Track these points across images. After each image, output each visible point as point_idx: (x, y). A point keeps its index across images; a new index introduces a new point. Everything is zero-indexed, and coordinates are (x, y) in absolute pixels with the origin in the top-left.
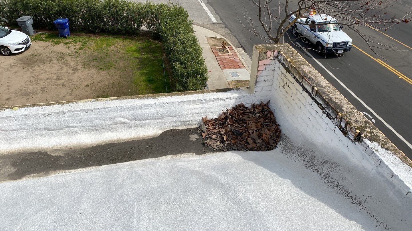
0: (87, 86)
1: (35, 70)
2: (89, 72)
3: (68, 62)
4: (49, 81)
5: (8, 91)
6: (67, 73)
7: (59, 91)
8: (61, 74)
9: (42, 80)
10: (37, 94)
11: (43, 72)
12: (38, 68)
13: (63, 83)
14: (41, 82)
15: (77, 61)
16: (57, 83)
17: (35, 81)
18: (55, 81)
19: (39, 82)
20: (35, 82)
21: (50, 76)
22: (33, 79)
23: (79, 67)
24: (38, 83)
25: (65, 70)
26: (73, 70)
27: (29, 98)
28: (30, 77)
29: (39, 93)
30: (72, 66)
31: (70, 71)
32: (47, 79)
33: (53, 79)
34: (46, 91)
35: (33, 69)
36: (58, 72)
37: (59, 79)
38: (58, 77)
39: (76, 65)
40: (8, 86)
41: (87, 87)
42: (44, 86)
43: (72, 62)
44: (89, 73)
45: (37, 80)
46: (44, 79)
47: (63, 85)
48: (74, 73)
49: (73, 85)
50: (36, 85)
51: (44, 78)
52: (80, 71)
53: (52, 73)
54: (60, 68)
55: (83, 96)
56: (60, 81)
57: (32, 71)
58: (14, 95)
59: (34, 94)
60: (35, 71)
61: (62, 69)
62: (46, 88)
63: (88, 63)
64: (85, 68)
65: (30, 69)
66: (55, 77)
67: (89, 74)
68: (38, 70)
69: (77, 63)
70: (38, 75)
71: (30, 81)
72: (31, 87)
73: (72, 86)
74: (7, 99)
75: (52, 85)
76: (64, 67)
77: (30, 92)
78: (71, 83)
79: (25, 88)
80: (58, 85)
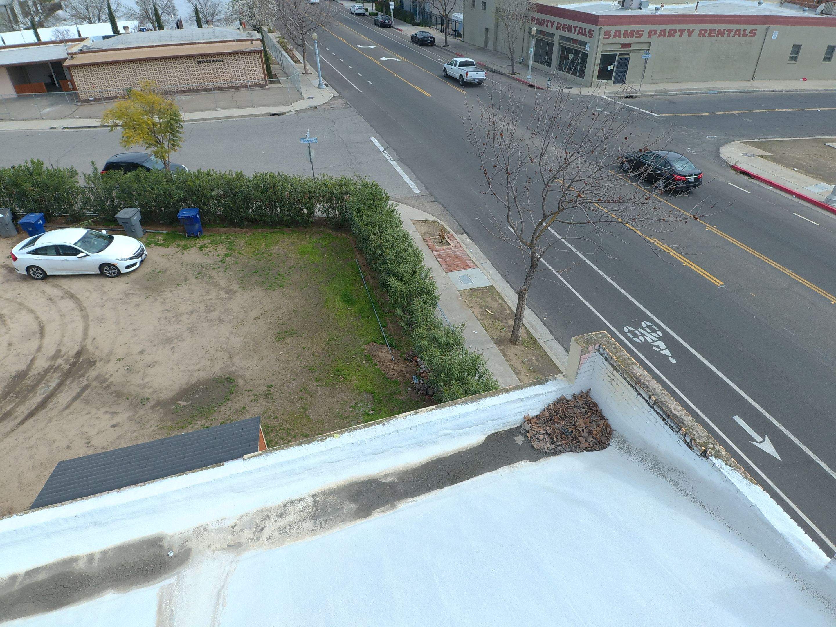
0: (257, 318)
1: (167, 298)
2: (253, 294)
3: (214, 280)
4: (195, 315)
5: (136, 338)
6: (219, 299)
7: (217, 331)
8: (211, 301)
9: (183, 314)
10: (183, 340)
11: (180, 300)
12: (170, 295)
13: (219, 317)
14: (184, 318)
15: (228, 278)
16: (209, 318)
17: (174, 317)
18: (204, 314)
19: (180, 318)
20: (173, 320)
21: (195, 306)
22: (169, 315)
23: (235, 287)
24: (180, 321)
25: (214, 294)
26: (227, 293)
27: (173, 347)
28: (163, 312)
29: (187, 336)
30: (224, 286)
31: (223, 295)
32: (192, 312)
33: (200, 311)
34: (195, 332)
35: (163, 296)
36: (205, 298)
37: (210, 311)
38: (207, 307)
39: (229, 284)
40: (134, 330)
41: (258, 320)
42: (192, 325)
43: (220, 279)
44: (253, 297)
45: (176, 316)
46: (187, 313)
47: (221, 321)
48: (231, 298)
49: (235, 318)
50: (178, 323)
51: (186, 311)
52: (238, 294)
53: (195, 300)
54: (206, 291)
55: (256, 335)
56: (213, 313)
57: (162, 300)
58: (148, 344)
59: (179, 339)
60: (167, 301)
61: (210, 293)
62: (194, 327)
63: (246, 278)
64: (244, 288)
65: (159, 298)
66: (203, 307)
67: (255, 299)
68: (170, 297)
69: (228, 280)
70: (174, 306)
71: (166, 318)
72: (171, 328)
73: (235, 320)
74: (141, 352)
75: (203, 322)
76: (211, 290)
77: (173, 338)
78: (231, 315)
79: (161, 330)
80: (211, 321)
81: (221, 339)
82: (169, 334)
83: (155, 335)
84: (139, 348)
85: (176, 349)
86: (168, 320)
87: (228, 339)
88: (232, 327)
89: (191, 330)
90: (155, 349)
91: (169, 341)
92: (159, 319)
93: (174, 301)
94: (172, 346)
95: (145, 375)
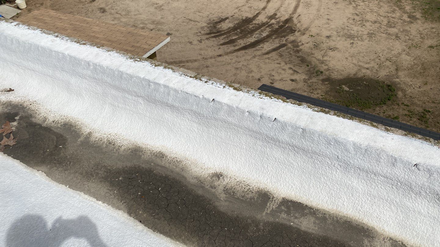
81: (393, 52)
82: (352, 32)
83: (342, 28)
84: (328, 34)
85: (354, 45)
86: (355, 21)
87: (400, 54)
88: (406, 46)
89: (371, 35)
90: (338, 38)
91: (350, 37)
92: (349, 18)
93: (364, 9)
94: (352, 41)
95: (326, 54)
